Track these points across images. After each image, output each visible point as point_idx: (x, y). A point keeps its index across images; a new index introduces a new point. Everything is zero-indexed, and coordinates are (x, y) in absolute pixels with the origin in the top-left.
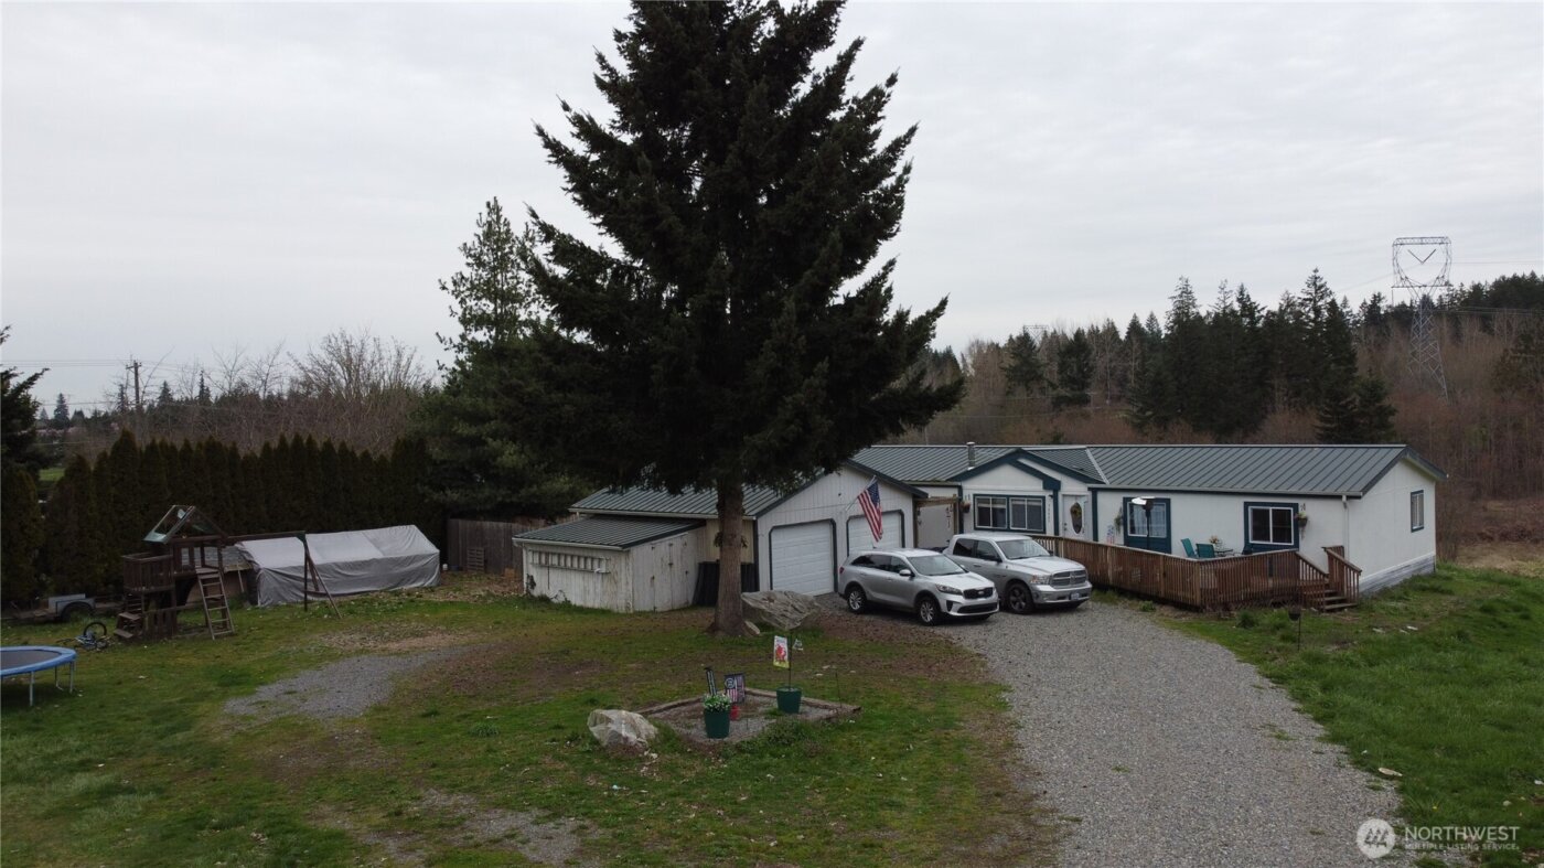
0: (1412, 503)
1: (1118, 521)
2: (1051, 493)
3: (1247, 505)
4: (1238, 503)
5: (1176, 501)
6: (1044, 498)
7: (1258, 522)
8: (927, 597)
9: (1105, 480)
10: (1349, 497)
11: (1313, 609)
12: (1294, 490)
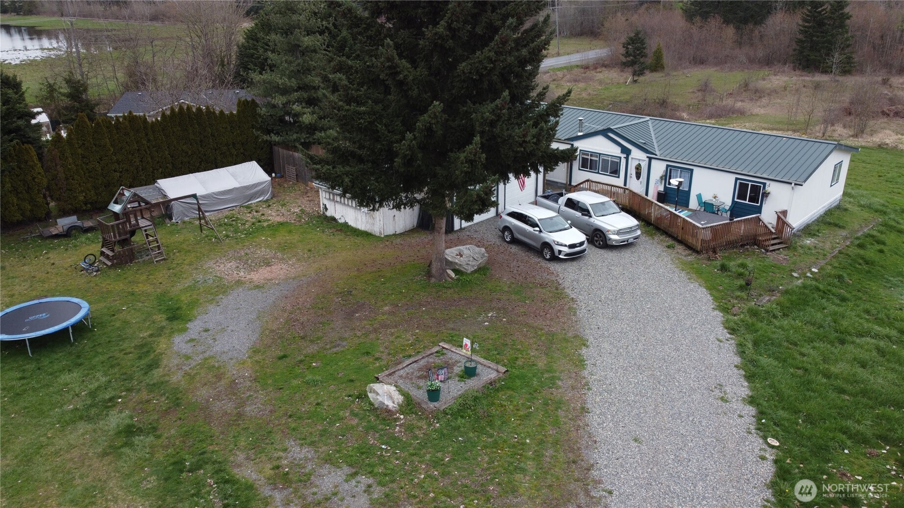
0: (834, 171)
1: (661, 178)
2: (625, 156)
3: (737, 179)
4: (734, 176)
5: (696, 170)
6: (620, 158)
7: (741, 189)
8: (547, 245)
9: (657, 153)
10: (795, 184)
11: (763, 250)
12: (764, 176)
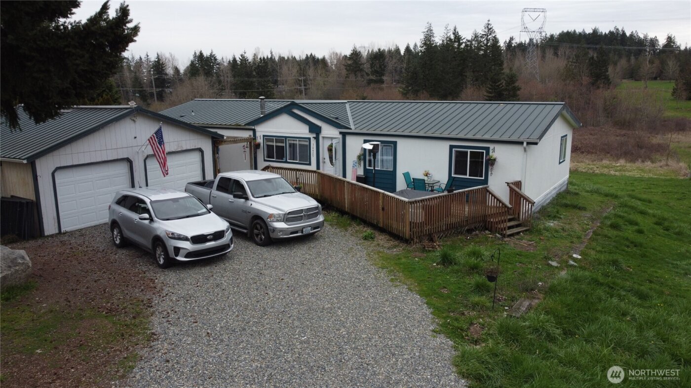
0: (561, 144)
1: (359, 158)
2: (315, 136)
3: (451, 147)
4: (445, 147)
5: (402, 144)
6: (309, 139)
7: (459, 161)
8: (158, 241)
9: (352, 127)
10: (528, 143)
11: (497, 235)
12: (487, 137)
